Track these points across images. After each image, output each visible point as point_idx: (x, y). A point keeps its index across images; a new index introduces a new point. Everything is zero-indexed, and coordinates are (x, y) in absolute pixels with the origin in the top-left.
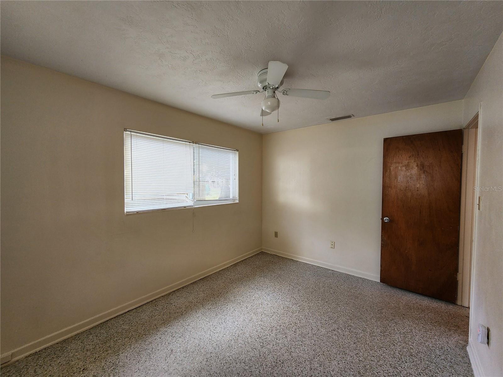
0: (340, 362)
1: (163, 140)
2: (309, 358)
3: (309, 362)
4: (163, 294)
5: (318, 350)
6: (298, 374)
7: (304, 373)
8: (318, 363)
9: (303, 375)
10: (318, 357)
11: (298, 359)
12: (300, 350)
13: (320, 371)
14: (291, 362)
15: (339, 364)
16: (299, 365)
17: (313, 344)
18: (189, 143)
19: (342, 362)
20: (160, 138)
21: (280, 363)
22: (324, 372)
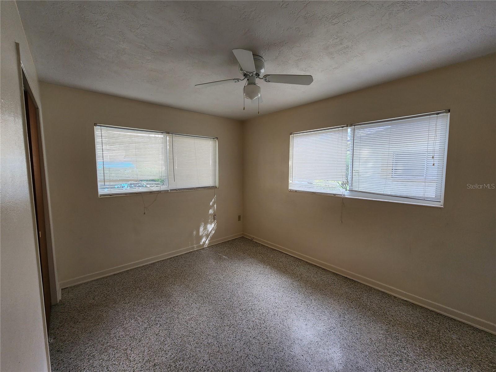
0: (205, 363)
1: (316, 133)
2: (219, 338)
3: (215, 336)
4: (308, 261)
5: (225, 350)
6: (208, 325)
7: (208, 329)
8: (212, 343)
9: (206, 328)
10: (217, 345)
11: (221, 329)
12: (229, 334)
13: (204, 341)
14: (220, 323)
15: (204, 361)
16: (215, 328)
17: (233, 349)
18: (341, 128)
19: (204, 365)
20: (315, 132)
21: (222, 317)
22: (201, 343)
